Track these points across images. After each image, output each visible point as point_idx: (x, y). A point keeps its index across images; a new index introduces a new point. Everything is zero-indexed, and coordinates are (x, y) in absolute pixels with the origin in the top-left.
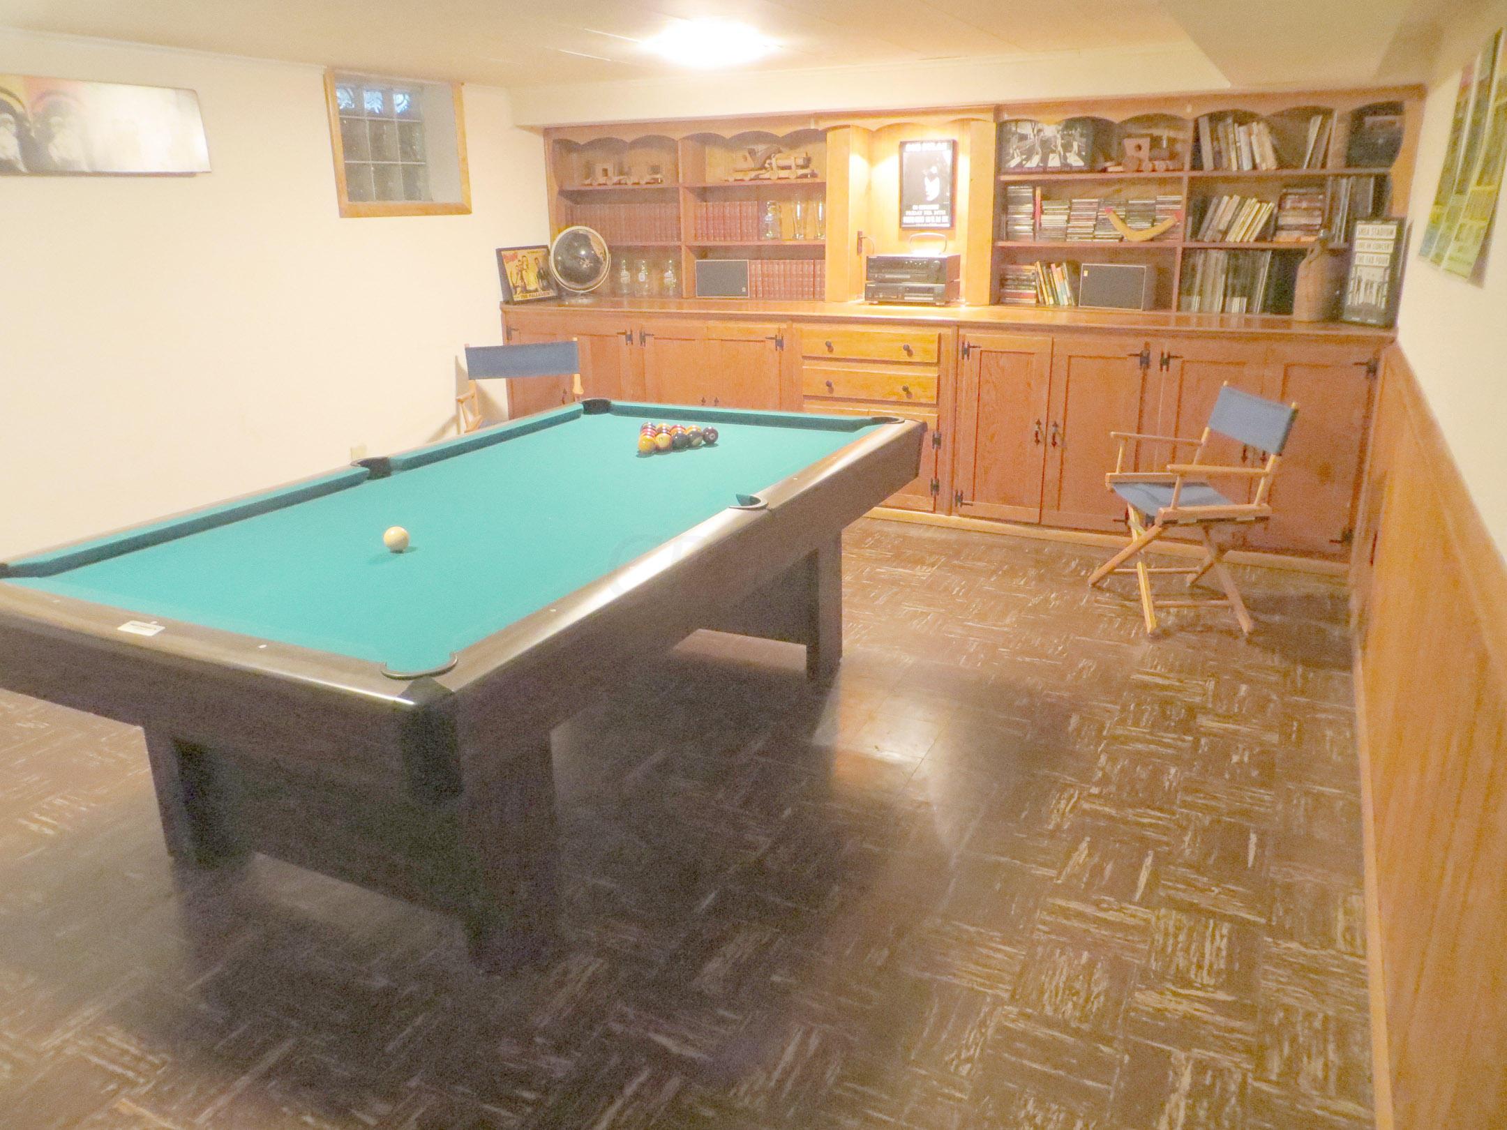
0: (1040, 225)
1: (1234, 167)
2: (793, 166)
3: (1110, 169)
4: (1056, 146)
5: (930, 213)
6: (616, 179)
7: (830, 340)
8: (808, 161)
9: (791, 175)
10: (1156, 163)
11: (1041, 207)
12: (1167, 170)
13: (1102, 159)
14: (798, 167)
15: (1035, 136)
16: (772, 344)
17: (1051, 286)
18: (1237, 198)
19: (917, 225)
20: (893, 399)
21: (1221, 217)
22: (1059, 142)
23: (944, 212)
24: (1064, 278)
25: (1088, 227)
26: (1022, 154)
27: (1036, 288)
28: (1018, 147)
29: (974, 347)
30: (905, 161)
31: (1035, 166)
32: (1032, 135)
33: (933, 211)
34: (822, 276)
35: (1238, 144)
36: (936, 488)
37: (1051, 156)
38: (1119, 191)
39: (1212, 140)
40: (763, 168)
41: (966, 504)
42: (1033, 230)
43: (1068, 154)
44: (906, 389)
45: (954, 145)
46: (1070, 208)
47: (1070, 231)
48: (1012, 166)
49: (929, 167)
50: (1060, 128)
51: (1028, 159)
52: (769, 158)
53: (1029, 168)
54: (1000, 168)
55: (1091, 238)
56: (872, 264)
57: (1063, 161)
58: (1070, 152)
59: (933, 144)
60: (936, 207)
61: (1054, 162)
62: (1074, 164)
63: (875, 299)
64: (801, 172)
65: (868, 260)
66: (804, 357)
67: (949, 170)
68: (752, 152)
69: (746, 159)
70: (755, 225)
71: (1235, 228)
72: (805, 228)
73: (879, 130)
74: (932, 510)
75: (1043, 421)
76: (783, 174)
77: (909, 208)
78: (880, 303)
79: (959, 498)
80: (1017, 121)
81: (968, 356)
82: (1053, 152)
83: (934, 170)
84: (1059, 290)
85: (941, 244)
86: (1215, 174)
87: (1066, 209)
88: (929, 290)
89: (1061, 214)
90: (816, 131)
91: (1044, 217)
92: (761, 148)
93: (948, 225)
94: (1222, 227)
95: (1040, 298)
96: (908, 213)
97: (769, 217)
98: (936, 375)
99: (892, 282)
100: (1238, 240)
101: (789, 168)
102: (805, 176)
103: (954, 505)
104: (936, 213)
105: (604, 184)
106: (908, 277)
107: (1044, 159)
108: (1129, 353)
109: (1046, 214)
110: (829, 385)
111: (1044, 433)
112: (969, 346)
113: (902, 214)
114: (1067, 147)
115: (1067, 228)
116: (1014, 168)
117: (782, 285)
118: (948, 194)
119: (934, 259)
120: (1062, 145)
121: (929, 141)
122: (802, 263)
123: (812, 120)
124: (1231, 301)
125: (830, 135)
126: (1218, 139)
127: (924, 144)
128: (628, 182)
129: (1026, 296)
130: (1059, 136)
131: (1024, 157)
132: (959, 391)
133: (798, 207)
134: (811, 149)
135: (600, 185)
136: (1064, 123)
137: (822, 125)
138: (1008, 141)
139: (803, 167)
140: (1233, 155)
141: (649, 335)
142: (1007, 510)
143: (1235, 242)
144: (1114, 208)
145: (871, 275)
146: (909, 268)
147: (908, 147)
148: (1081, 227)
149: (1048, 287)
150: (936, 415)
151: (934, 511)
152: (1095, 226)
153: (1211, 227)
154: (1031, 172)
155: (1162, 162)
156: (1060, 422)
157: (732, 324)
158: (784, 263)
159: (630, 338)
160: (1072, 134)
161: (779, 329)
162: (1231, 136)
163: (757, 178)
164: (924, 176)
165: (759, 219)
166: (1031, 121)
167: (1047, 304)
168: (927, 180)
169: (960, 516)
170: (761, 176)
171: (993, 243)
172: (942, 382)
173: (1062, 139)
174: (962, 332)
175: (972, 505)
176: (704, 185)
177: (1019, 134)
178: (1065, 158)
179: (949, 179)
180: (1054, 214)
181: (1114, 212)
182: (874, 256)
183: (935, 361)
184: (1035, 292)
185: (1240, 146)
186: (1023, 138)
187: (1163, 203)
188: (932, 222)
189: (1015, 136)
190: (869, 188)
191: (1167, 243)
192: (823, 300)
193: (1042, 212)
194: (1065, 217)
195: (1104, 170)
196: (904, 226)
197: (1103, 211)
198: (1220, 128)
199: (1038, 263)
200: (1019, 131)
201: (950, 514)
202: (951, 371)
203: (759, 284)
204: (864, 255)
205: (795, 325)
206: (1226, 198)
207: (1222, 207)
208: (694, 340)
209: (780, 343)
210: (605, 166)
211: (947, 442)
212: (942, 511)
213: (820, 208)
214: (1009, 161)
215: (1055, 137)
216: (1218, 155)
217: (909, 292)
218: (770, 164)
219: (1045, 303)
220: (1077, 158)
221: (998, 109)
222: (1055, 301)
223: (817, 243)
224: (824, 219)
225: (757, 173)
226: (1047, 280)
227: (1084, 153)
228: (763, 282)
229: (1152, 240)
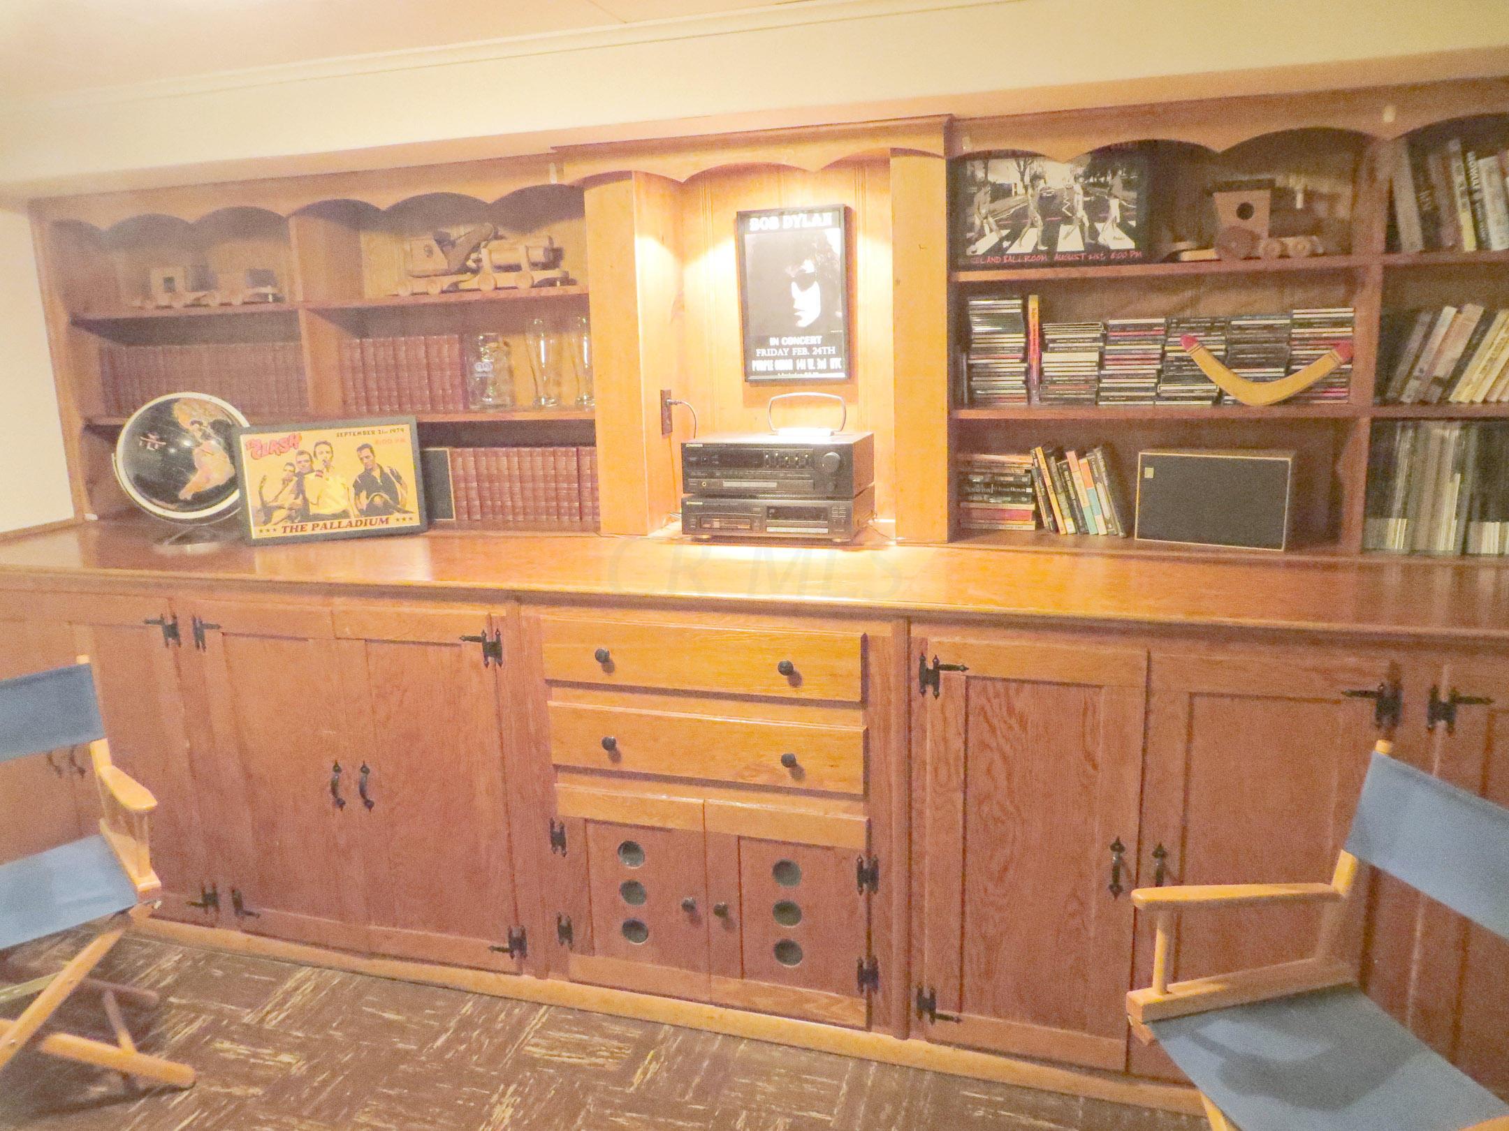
0: (1041, 371)
1: (1469, 244)
2: (525, 265)
3: (1186, 256)
4: (1072, 209)
5: (805, 351)
6: (190, 297)
7: (604, 648)
8: (555, 257)
9: (522, 284)
10: (1290, 241)
11: (1042, 335)
12: (1314, 254)
13: (1166, 234)
14: (535, 265)
15: (1026, 188)
16: (475, 652)
17: (1068, 497)
18: (1474, 312)
19: (779, 376)
20: (761, 779)
21: (1440, 352)
22: (1080, 199)
23: (832, 350)
24: (1095, 481)
25: (1145, 376)
26: (1001, 227)
27: (1034, 498)
28: (992, 213)
29: (949, 668)
30: (749, 250)
31: (1029, 249)
32: (1020, 185)
33: (810, 348)
34: (594, 478)
35: (1476, 197)
36: (868, 977)
37: (1064, 229)
38: (1194, 302)
39: (1418, 189)
40: (464, 270)
41: (946, 1018)
42: (1026, 382)
43: (1099, 226)
44: (789, 762)
45: (847, 216)
46: (1105, 338)
47: (1106, 383)
48: (980, 252)
49: (799, 262)
50: (1080, 170)
51: (1014, 236)
52: (476, 248)
53: (1017, 256)
54: (957, 257)
55: (1151, 398)
56: (693, 459)
57: (1088, 240)
58: (1104, 220)
59: (804, 216)
60: (815, 339)
61: (1070, 241)
62: (1114, 246)
63: (704, 530)
64: (540, 275)
65: (687, 452)
66: (552, 683)
67: (838, 266)
68: (443, 242)
69: (430, 252)
70: (457, 381)
71: (1474, 371)
72: (559, 384)
73: (694, 180)
74: (863, 1024)
75: (1131, 847)
76: (507, 279)
77: (763, 342)
78: (716, 539)
79: (927, 1006)
80: (987, 157)
81: (936, 688)
82: (1068, 220)
83: (809, 267)
84: (1085, 504)
85: (835, 413)
86: (1430, 258)
87: (1095, 340)
88: (816, 515)
89: (1085, 350)
90: (560, 187)
91: (1046, 357)
92: (458, 232)
93: (842, 375)
94: (1442, 370)
95: (1047, 520)
96: (761, 352)
97: (484, 366)
98: (861, 729)
99: (739, 497)
100: (1479, 399)
101: (515, 268)
102: (551, 283)
103: (913, 1016)
104: (817, 351)
105: (167, 307)
106: (773, 485)
107: (1050, 238)
108: (1346, 688)
109: (1053, 350)
110: (609, 745)
111: (1134, 873)
112: (938, 667)
113: (747, 356)
114: (1097, 210)
115: (1099, 379)
116: (985, 255)
117: (518, 497)
118: (839, 314)
119: (826, 449)
120: (1087, 206)
121: (795, 212)
122: (554, 454)
123: (552, 168)
124: (1480, 532)
125: (590, 196)
126: (1431, 188)
127: (785, 217)
128: (211, 303)
129: (1014, 516)
130: (1078, 188)
131: (1005, 232)
132: (915, 767)
133: (542, 343)
134: (560, 232)
135: (158, 307)
136: (1088, 160)
137: (573, 173)
138: (970, 199)
139: (545, 266)
140: (1465, 218)
141: (211, 627)
142: (1044, 1035)
143: (1472, 402)
144: (1201, 336)
145: (692, 482)
146: (772, 467)
147: (754, 224)
148: (1128, 376)
149: (1062, 498)
150: (864, 819)
151: (868, 1028)
152: (1160, 372)
153: (1416, 373)
154: (1020, 263)
155: (1300, 239)
156: (1170, 841)
157: (386, 607)
158: (519, 455)
159: (172, 631)
160: (1105, 185)
161: (490, 619)
162: (1459, 179)
163: (455, 288)
164: (790, 280)
165: (464, 370)
166: (1014, 155)
167: (1062, 532)
168: (795, 288)
169: (930, 1040)
170: (462, 286)
171: (949, 413)
172: (876, 744)
173: (1086, 194)
174: (917, 631)
175: (958, 1021)
176: (356, 304)
177: (994, 185)
178: (1094, 233)
179: (838, 283)
180: (1069, 350)
181: (1202, 344)
182: (698, 441)
183: (858, 699)
184: (1032, 507)
185: (1481, 201)
186: (1001, 192)
187: (1308, 324)
188: (809, 368)
189: (983, 190)
190: (679, 305)
191: (1327, 405)
192: (597, 529)
193: (1044, 346)
194: (1095, 357)
195: (1174, 258)
196: (752, 378)
197: (1176, 344)
198: (1433, 163)
199: (1039, 450)
200: (991, 178)
201: (906, 1036)
202: (895, 720)
203: (473, 494)
204: (677, 439)
205: (528, 611)
206: (1449, 312)
207: (1441, 330)
208: (306, 640)
209: (493, 650)
210: (169, 272)
211: (893, 878)
212: (885, 1024)
213: (585, 345)
214: (971, 242)
215: (1070, 189)
216: (1431, 221)
217: (775, 516)
218: (478, 261)
219: (1057, 530)
220: (1120, 233)
221: (952, 127)
222: (1078, 527)
223: (582, 416)
224: (591, 367)
225: (455, 278)
226: (1058, 484)
227: (1133, 223)
228: (480, 489)
229: (1286, 402)
